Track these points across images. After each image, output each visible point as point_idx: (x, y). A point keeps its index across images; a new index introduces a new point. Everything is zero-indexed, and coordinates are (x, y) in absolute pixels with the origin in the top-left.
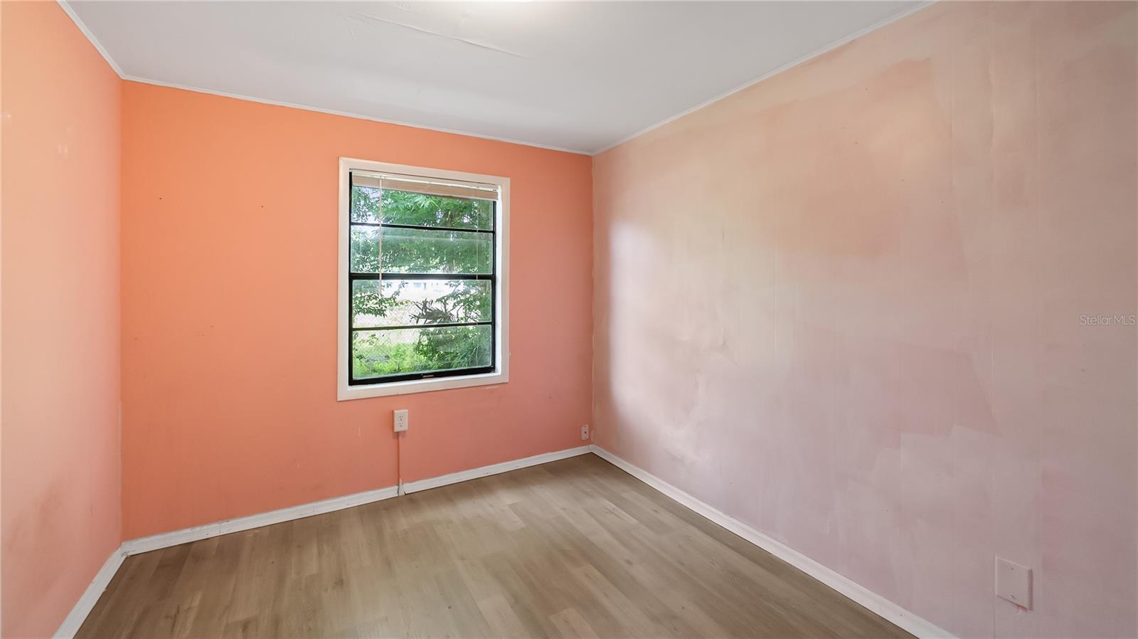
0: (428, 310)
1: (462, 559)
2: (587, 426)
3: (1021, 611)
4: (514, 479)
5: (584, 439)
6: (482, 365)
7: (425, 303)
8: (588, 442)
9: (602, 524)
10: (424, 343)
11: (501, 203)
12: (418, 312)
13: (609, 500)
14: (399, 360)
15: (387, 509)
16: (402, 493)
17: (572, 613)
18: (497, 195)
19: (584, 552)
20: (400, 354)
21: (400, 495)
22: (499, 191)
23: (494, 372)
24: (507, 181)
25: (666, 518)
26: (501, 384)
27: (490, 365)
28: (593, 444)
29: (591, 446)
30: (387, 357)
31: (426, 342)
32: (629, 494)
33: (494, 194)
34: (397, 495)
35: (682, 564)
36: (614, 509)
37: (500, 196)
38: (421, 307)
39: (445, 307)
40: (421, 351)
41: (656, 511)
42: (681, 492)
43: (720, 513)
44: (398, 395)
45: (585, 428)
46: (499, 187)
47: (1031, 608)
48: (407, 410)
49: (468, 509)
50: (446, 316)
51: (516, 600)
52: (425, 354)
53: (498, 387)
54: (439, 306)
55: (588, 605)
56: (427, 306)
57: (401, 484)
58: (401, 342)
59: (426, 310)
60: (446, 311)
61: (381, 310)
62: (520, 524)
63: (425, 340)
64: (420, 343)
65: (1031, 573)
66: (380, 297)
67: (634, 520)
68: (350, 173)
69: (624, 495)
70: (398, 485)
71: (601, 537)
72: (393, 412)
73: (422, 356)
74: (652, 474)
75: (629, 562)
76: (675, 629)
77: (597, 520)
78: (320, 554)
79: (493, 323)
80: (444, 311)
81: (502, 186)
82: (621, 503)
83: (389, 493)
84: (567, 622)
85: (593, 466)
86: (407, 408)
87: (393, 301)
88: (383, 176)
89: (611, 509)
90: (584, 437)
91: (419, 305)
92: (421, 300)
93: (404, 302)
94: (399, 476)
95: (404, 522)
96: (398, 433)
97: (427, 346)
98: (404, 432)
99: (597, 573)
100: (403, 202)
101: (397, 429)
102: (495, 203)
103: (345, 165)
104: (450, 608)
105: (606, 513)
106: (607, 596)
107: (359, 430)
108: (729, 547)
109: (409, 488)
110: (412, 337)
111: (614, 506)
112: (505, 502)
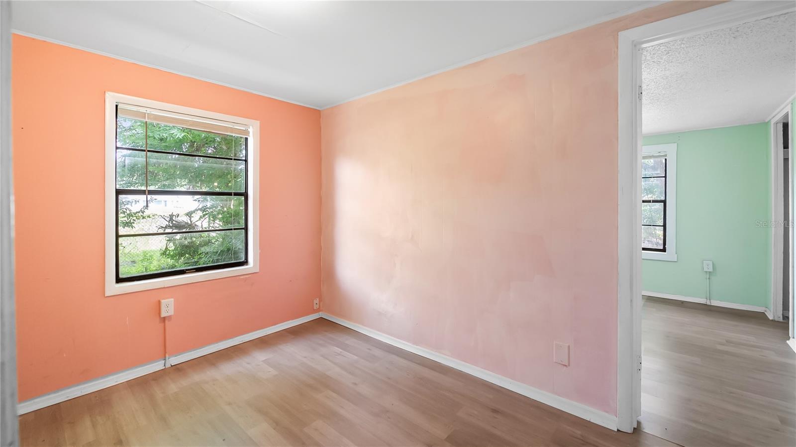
0: (174, 222)
1: (230, 404)
2: (318, 299)
3: (565, 368)
4: (264, 343)
5: (315, 308)
6: (237, 260)
7: (171, 216)
8: (318, 310)
9: (335, 364)
10: (170, 249)
11: (252, 138)
12: (165, 223)
13: (337, 347)
14: (145, 264)
15: (154, 380)
16: (168, 365)
17: (319, 424)
18: (249, 133)
19: (323, 382)
20: (147, 257)
21: (167, 367)
22: (251, 130)
23: (247, 265)
24: (257, 123)
25: (377, 352)
26: (253, 273)
27: (243, 260)
28: (322, 311)
29: (320, 313)
30: (134, 262)
31: (173, 248)
32: (350, 341)
33: (247, 132)
34: (164, 368)
35: (389, 379)
36: (341, 352)
37: (251, 134)
38: (168, 219)
39: (190, 220)
40: (168, 255)
41: (369, 349)
42: (384, 335)
43: (410, 344)
44: (164, 288)
45: (317, 301)
46: (251, 127)
47: (569, 365)
48: (173, 299)
49: (228, 369)
50: (191, 225)
51: (277, 424)
52: (172, 257)
53: (250, 276)
54: (186, 219)
55: (331, 416)
56: (174, 218)
57: (167, 358)
58: (147, 249)
59: (172, 222)
60: (191, 222)
61: (130, 222)
62: (273, 372)
63: (171, 247)
64: (166, 248)
65: (569, 347)
66: (128, 212)
67: (355, 356)
68: (117, 106)
69: (347, 342)
70: (165, 360)
71: (334, 372)
72: (159, 301)
73: (169, 260)
74: (365, 326)
75: (355, 384)
76: (389, 418)
77: (330, 361)
78: (94, 426)
79: (246, 229)
80: (190, 223)
81: (253, 127)
82: (345, 347)
83: (158, 366)
84: (316, 430)
85: (323, 325)
86: (172, 298)
87: (141, 215)
88: (149, 111)
89: (339, 352)
90: (316, 307)
91: (166, 218)
92: (167, 214)
93: (151, 216)
94: (165, 353)
95: (173, 387)
96: (164, 318)
97: (173, 251)
98: (170, 317)
99: (334, 395)
100: (159, 133)
101: (163, 314)
102: (246, 139)
103: (111, 99)
104: (224, 440)
105: (336, 355)
106: (342, 407)
107: (127, 319)
108: (416, 363)
109: (174, 360)
110: (159, 243)
111: (341, 350)
112: (259, 359)
